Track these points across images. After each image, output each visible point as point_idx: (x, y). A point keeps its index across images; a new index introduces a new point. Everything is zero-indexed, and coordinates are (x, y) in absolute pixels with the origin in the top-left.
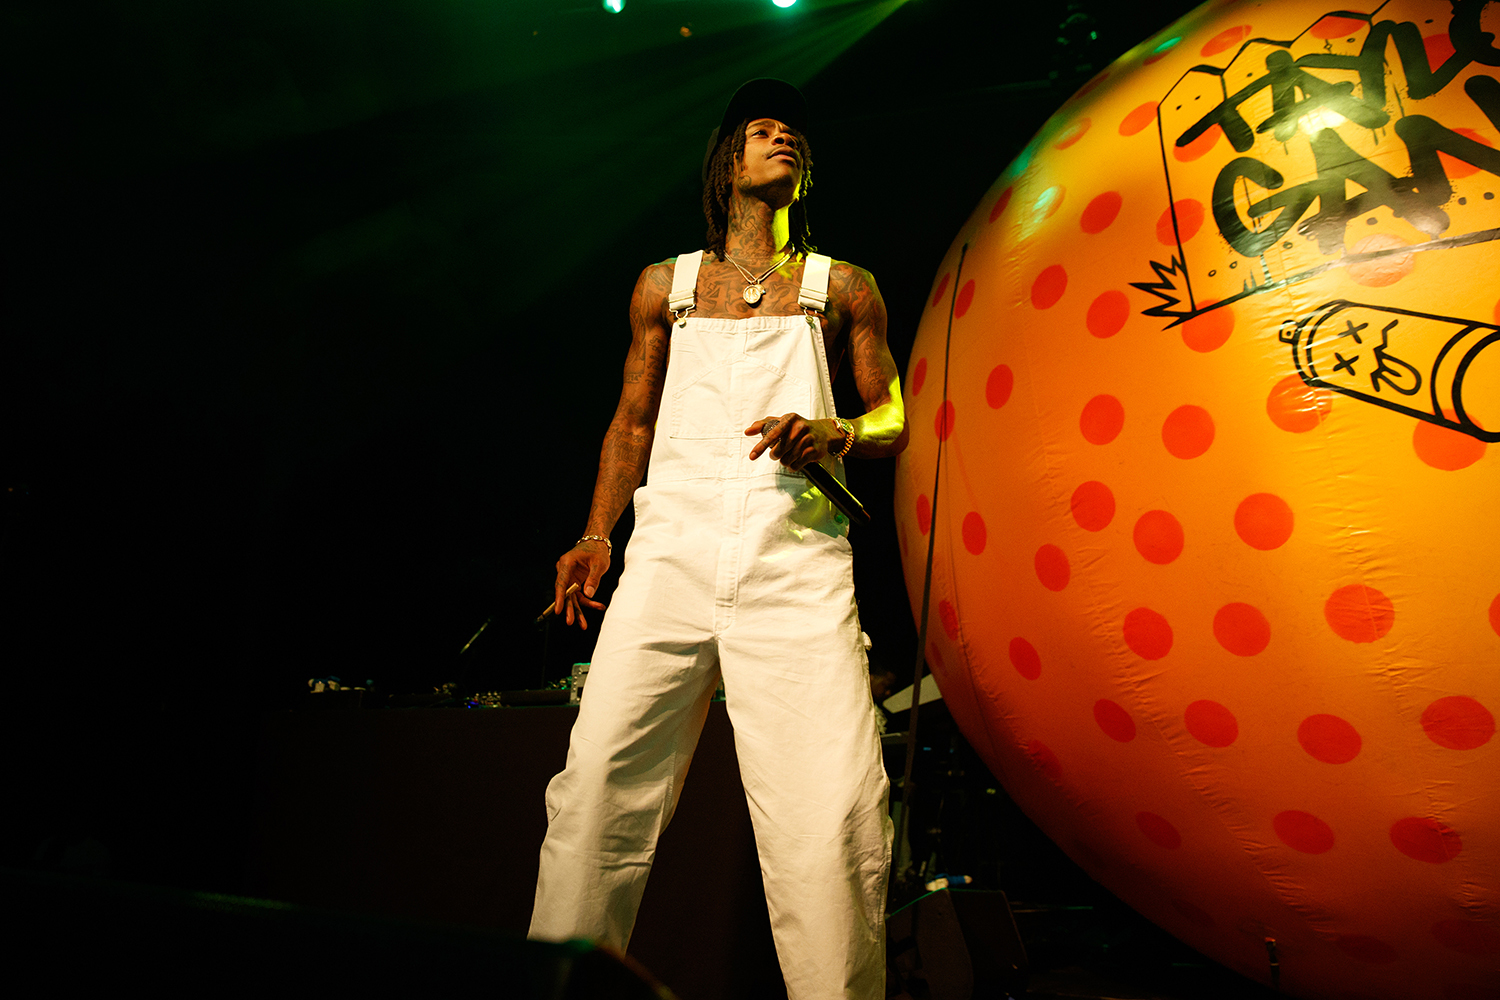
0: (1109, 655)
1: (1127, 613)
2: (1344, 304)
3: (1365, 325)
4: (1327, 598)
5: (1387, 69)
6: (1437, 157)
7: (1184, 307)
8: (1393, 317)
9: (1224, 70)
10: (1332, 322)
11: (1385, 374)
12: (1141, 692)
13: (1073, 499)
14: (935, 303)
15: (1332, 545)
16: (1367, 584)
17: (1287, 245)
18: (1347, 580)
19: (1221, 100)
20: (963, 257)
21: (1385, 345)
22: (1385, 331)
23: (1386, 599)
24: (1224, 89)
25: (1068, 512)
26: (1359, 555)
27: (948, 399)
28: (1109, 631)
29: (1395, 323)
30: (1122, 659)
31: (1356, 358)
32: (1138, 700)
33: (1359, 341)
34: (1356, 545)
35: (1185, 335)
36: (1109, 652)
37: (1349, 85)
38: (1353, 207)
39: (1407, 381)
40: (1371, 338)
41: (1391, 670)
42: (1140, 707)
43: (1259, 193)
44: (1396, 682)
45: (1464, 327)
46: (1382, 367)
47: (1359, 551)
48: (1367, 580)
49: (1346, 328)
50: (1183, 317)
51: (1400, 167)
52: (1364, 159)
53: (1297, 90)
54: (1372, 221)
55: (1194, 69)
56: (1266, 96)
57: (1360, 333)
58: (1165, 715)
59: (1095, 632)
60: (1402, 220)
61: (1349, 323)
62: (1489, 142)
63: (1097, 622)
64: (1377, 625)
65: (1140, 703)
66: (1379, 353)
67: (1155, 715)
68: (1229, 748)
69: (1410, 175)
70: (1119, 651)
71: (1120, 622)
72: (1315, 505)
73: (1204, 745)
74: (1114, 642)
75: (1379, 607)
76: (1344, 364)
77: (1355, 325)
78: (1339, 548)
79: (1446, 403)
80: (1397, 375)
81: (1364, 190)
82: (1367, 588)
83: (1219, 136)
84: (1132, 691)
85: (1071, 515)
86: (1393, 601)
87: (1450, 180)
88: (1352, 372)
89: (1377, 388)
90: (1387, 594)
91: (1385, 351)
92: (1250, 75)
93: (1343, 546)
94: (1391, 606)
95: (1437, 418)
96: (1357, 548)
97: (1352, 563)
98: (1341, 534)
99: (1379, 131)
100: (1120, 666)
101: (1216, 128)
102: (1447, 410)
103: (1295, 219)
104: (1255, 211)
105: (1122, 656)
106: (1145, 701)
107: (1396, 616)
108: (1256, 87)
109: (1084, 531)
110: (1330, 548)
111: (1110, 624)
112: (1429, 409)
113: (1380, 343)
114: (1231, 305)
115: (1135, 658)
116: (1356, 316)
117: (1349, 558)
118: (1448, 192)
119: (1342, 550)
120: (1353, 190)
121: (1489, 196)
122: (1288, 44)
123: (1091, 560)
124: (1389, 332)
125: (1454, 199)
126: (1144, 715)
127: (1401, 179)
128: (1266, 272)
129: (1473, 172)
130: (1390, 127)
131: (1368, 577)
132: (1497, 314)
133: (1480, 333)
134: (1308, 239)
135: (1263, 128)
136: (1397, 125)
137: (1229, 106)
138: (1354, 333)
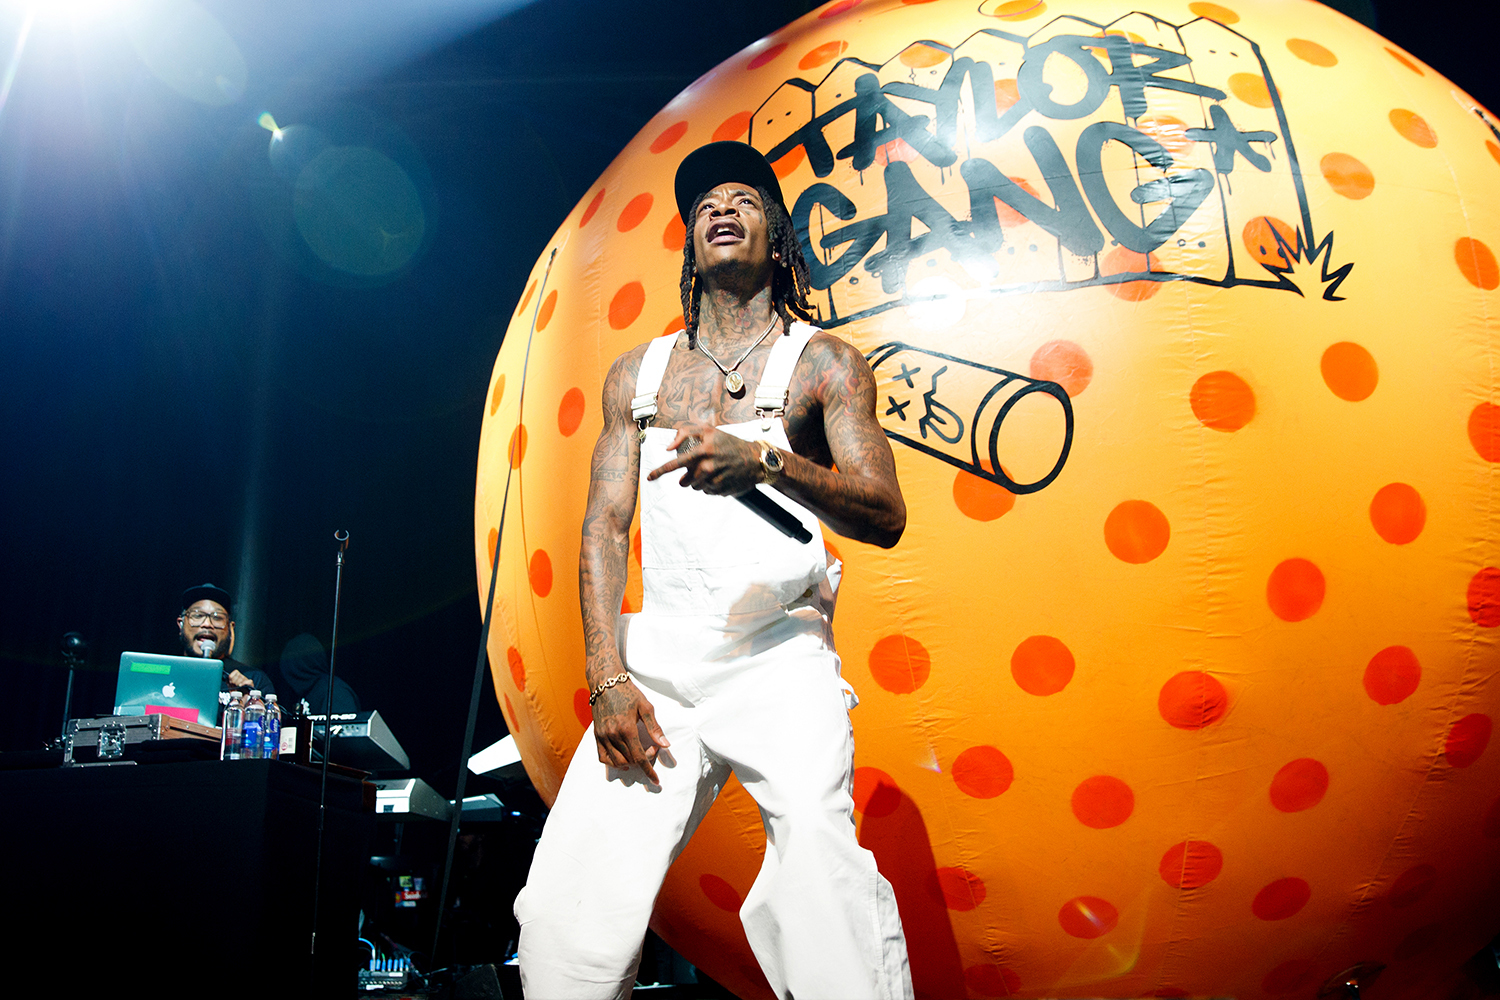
2: (900, 347)
3: (917, 370)
4: (871, 648)
5: (960, 107)
6: (994, 202)
8: (943, 362)
9: (816, 87)
10: (886, 365)
11: (932, 420)
14: (521, 312)
15: (877, 594)
16: (907, 634)
17: (853, 280)
18: (889, 631)
19: (809, 118)
20: (551, 263)
21: (933, 392)
22: (935, 377)
23: (924, 649)
24: (814, 107)
26: (901, 605)
29: (944, 369)
31: (908, 403)
33: (911, 386)
34: (900, 594)
37: (925, 119)
38: (916, 245)
39: (951, 430)
40: (923, 384)
41: (926, 721)
43: (834, 223)
44: (929, 733)
45: (1004, 377)
46: (930, 414)
47: (900, 601)
48: (908, 630)
49: (901, 372)
51: (962, 210)
52: (931, 198)
53: (879, 118)
54: (932, 263)
55: (789, 82)
56: (850, 117)
57: (913, 378)
60: (957, 263)
61: (904, 367)
62: (1039, 195)
64: (915, 676)
66: (928, 399)
69: (969, 219)
75: (916, 657)
76: (897, 408)
77: (909, 369)
78: (883, 597)
79: (984, 454)
80: (943, 422)
81: (926, 230)
82: (907, 638)
83: (804, 156)
86: (929, 652)
87: (1002, 228)
88: (903, 418)
89: (924, 435)
90: (924, 645)
91: (933, 397)
92: (839, 96)
93: (886, 595)
94: (928, 656)
95: (975, 468)
96: (899, 598)
97: (894, 612)
98: (885, 583)
99: (946, 170)
101: (800, 148)
102: (985, 461)
103: (863, 254)
104: (828, 241)
107: (932, 667)
108: (842, 109)
110: (875, 597)
112: (968, 459)
113: (931, 389)
116: (909, 359)
117: (892, 608)
118: (1001, 240)
119: (884, 600)
120: (918, 229)
121: (1034, 247)
122: (878, 67)
124: (939, 379)
125: (1005, 247)
127: (962, 222)
128: (832, 307)
129: (1022, 222)
130: (956, 167)
131: (908, 627)
132: (1033, 367)
133: (1017, 385)
134: (873, 275)
135: (843, 155)
136: (963, 167)
137: (816, 126)
138: (907, 377)
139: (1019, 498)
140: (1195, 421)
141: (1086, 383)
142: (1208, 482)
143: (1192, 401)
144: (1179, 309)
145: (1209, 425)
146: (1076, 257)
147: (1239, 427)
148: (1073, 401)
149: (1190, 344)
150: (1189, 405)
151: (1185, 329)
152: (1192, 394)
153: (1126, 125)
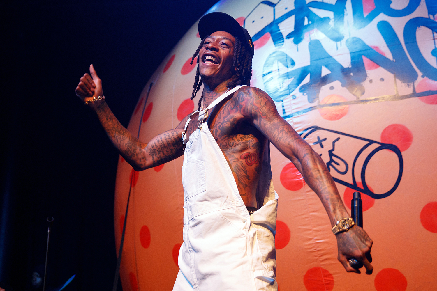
2: (316, 128)
3: (325, 139)
4: (304, 274)
5: (346, 12)
6: (362, 58)
8: (337, 136)
9: (276, 5)
10: (311, 137)
11: (333, 163)
14: (135, 113)
15: (307, 247)
16: (322, 267)
17: (294, 97)
18: (313, 265)
19: (272, 20)
20: (150, 90)
21: (333, 149)
22: (334, 143)
23: (330, 275)
24: (274, 14)
26: (319, 253)
29: (338, 139)
33: (322, 147)
34: (318, 247)
37: (328, 19)
38: (324, 80)
39: (342, 167)
40: (328, 146)
43: (284, 70)
45: (367, 142)
46: (332, 160)
47: (319, 251)
48: (323, 265)
49: (317, 140)
51: (346, 62)
52: (331, 57)
53: (306, 19)
54: (332, 88)
55: (263, 2)
56: (291, 20)
57: (323, 143)
60: (344, 88)
61: (318, 138)
62: (384, 54)
64: (326, 287)
66: (331, 153)
69: (350, 67)
72: (300, 227)
75: (327, 278)
77: (321, 139)
78: (310, 249)
79: (358, 179)
80: (338, 164)
81: (329, 72)
82: (322, 269)
83: (269, 38)
86: (334, 276)
87: (367, 70)
90: (331, 272)
91: (333, 152)
92: (286, 8)
93: (311, 248)
94: (333, 278)
95: (354, 186)
96: (318, 249)
97: (316, 256)
98: (311, 242)
99: (339, 43)
101: (268, 34)
102: (359, 183)
103: (298, 84)
107: (335, 283)
108: (288, 15)
110: (306, 249)
112: (351, 182)
113: (331, 148)
116: (321, 134)
117: (314, 254)
118: (366, 76)
120: (325, 72)
121: (382, 80)
124: (336, 143)
125: (368, 80)
127: (346, 68)
128: (284, 110)
129: (376, 68)
130: (343, 41)
131: (322, 263)
132: (383, 136)
133: (374, 146)
134: (303, 94)
135: (289, 37)
136: (347, 41)
137: (275, 23)
138: (320, 142)
139: (377, 201)
141: (410, 145)
146: (403, 84)
148: (403, 153)
153: (429, 18)
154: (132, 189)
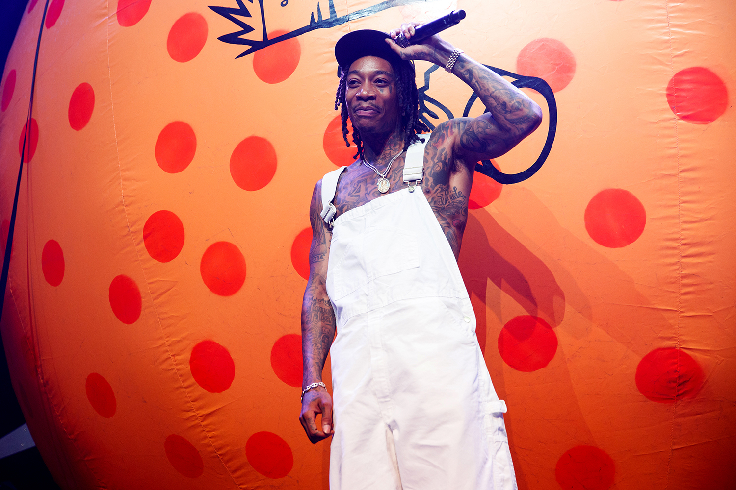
0: (178, 388)
1: (193, 345)
7: (256, 35)
11: (425, 114)
12: (206, 426)
13: (146, 227)
14: (30, 10)
21: (426, 87)
22: (427, 74)
25: (141, 241)
27: (33, 117)
28: (177, 365)
30: (189, 393)
32: (204, 433)
35: (256, 64)
36: (176, 386)
42: (206, 441)
46: (423, 108)
50: (256, 46)
58: (228, 448)
59: (164, 366)
63: (165, 356)
65: (206, 437)
67: (219, 449)
68: (286, 478)
70: (186, 384)
71: (187, 355)
73: (265, 477)
74: (181, 376)
80: (435, 116)
84: (198, 426)
85: (143, 245)
91: (426, 92)
100: (187, 399)
105: (188, 390)
106: (210, 434)
109: (155, 261)
111: (177, 357)
113: (423, 85)
114: (299, 37)
115: (200, 391)
123: (159, 292)
124: (431, 75)
126: (210, 449)
128: (332, 7)
132: (520, 63)
139: (505, 187)
140: (671, 114)
141: (570, 79)
142: (683, 171)
143: (668, 95)
144: (658, 8)
145: (684, 118)
147: (712, 120)
148: (557, 96)
149: (667, 42)
150: (666, 99)
151: (664, 28)
152: (668, 89)
154: (25, 165)
